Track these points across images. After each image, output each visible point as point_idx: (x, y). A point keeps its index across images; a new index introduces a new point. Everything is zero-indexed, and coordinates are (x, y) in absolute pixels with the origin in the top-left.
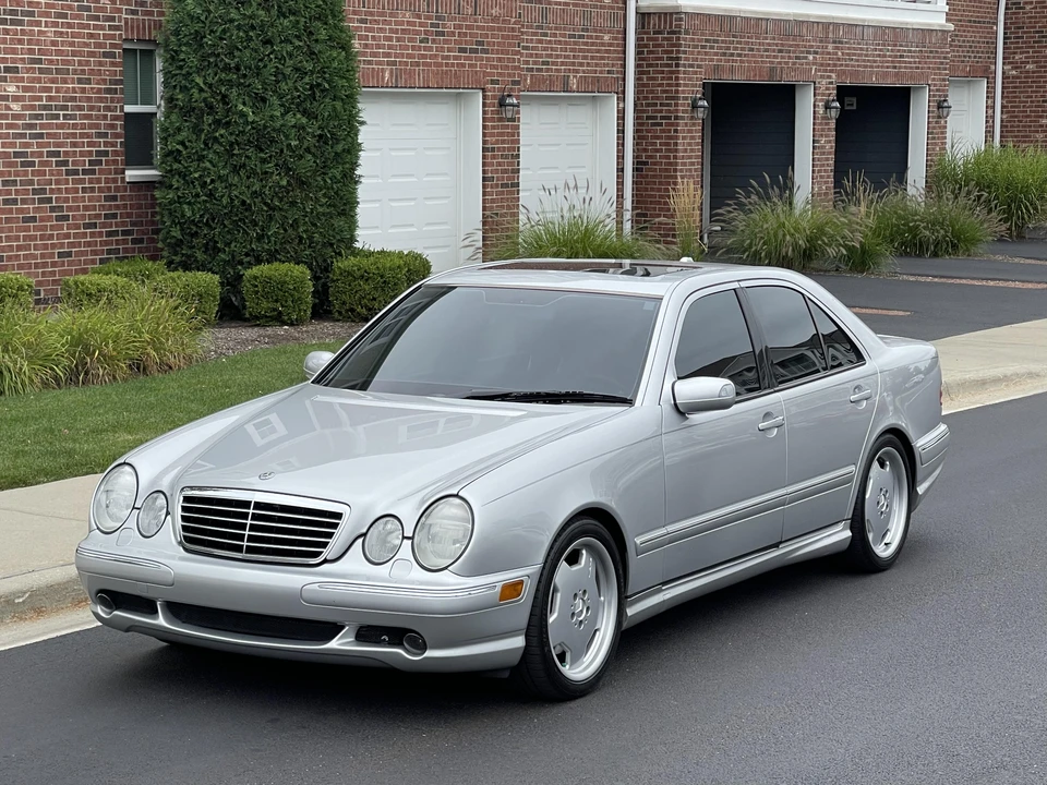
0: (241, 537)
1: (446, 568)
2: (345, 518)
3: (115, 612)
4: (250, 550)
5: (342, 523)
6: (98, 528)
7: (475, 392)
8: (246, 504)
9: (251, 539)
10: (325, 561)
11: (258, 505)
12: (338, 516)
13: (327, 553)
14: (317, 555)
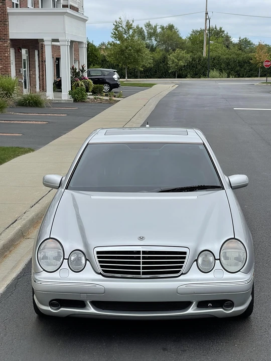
0: (139, 268)
1: (239, 271)
2: (188, 254)
3: (62, 309)
4: (144, 273)
5: (187, 256)
6: (44, 270)
7: (163, 189)
8: (138, 252)
9: (144, 268)
10: (182, 274)
11: (144, 252)
12: (185, 253)
13: (183, 270)
14: (178, 272)
